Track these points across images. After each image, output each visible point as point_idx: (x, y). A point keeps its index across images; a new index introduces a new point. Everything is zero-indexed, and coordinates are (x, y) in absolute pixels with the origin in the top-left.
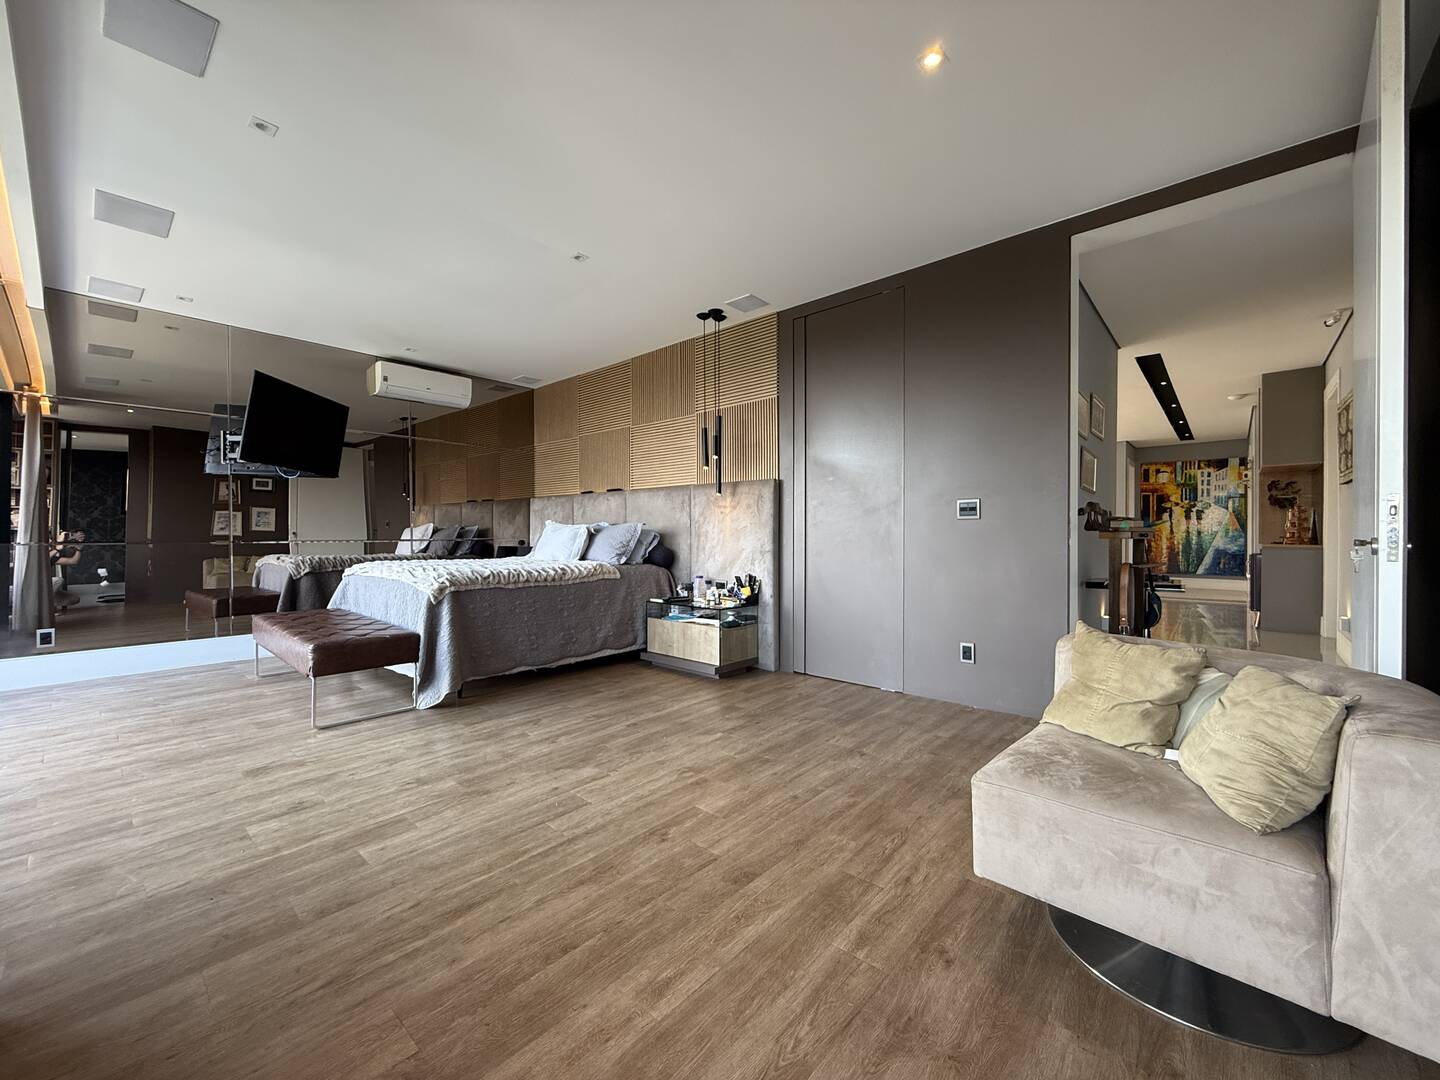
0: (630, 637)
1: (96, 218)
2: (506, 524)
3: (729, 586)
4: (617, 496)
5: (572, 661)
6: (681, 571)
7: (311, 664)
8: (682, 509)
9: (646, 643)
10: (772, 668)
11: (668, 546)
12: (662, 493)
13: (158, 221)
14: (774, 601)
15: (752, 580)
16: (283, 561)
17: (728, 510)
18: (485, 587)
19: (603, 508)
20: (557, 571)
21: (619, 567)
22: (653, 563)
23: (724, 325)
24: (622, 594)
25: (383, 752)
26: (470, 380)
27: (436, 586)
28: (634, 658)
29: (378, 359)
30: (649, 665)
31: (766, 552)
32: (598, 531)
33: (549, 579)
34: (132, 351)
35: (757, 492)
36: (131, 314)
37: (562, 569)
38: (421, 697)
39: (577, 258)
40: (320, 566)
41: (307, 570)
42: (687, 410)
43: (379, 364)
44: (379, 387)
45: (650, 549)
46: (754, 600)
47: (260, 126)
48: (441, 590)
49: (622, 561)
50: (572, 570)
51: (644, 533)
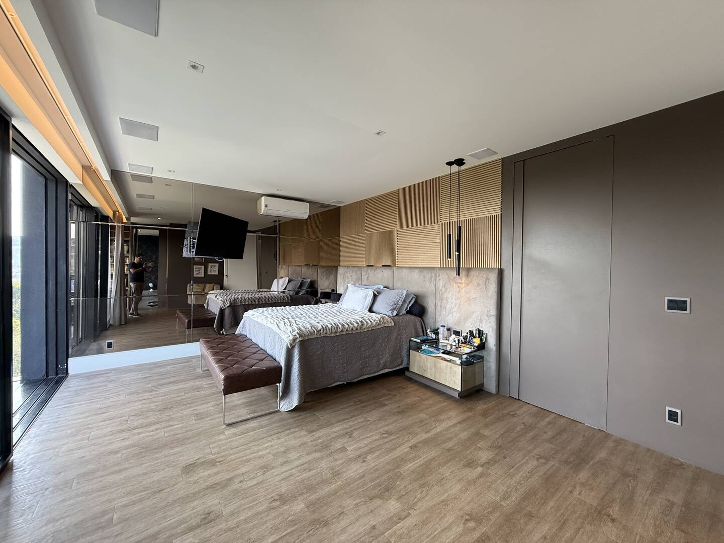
0: (399, 361)
1: (123, 133)
2: (325, 278)
3: (464, 334)
4: (388, 270)
5: (366, 377)
6: (429, 319)
7: (222, 387)
8: (431, 281)
9: (408, 364)
10: (494, 391)
11: (421, 303)
12: (417, 271)
13: (152, 132)
14: (496, 348)
15: (480, 333)
16: (218, 299)
17: (463, 285)
18: (319, 336)
19: (380, 276)
20: (358, 323)
21: (393, 318)
22: (412, 314)
23: (463, 168)
24: (394, 335)
25: (260, 457)
26: (308, 204)
27: (291, 337)
28: (402, 374)
29: (263, 195)
30: (410, 379)
31: (491, 316)
32: (379, 293)
33: (354, 329)
34: (154, 196)
35: (484, 276)
36: (150, 180)
37: (361, 322)
38: (282, 403)
39: (378, 133)
40: (234, 302)
41: (228, 305)
42: (435, 220)
43: (263, 198)
44: (263, 210)
45: (410, 305)
46: (482, 346)
47: (194, 67)
48: (294, 340)
49: (395, 314)
50: (367, 322)
51: (407, 295)
